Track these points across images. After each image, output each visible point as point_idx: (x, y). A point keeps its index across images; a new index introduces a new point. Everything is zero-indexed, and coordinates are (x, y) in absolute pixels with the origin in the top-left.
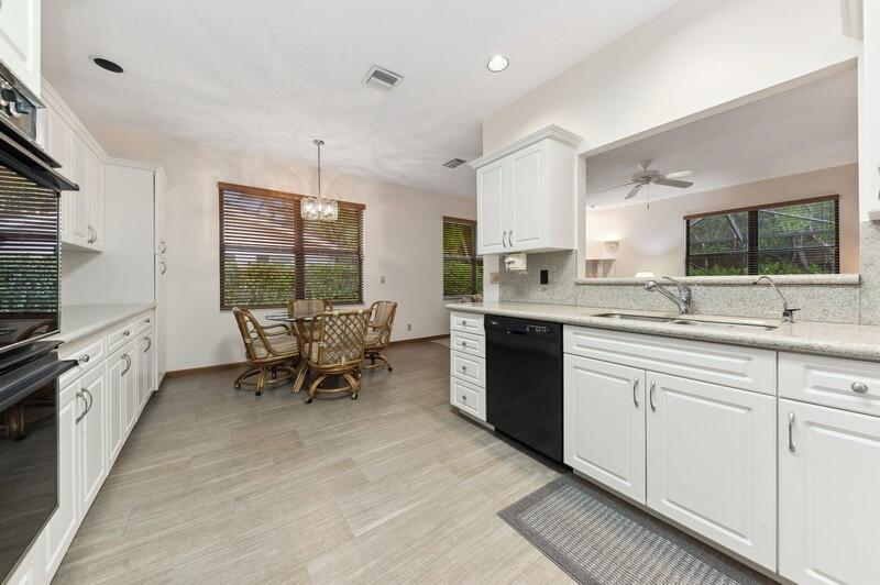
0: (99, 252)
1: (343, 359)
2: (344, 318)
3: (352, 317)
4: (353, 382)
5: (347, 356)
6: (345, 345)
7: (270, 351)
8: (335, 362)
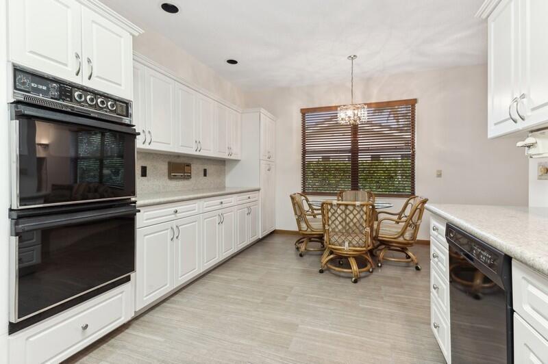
0: (239, 160)
1: (347, 244)
2: (343, 208)
3: (351, 208)
4: (355, 267)
5: (350, 242)
6: (347, 231)
7: (308, 226)
8: (340, 245)
